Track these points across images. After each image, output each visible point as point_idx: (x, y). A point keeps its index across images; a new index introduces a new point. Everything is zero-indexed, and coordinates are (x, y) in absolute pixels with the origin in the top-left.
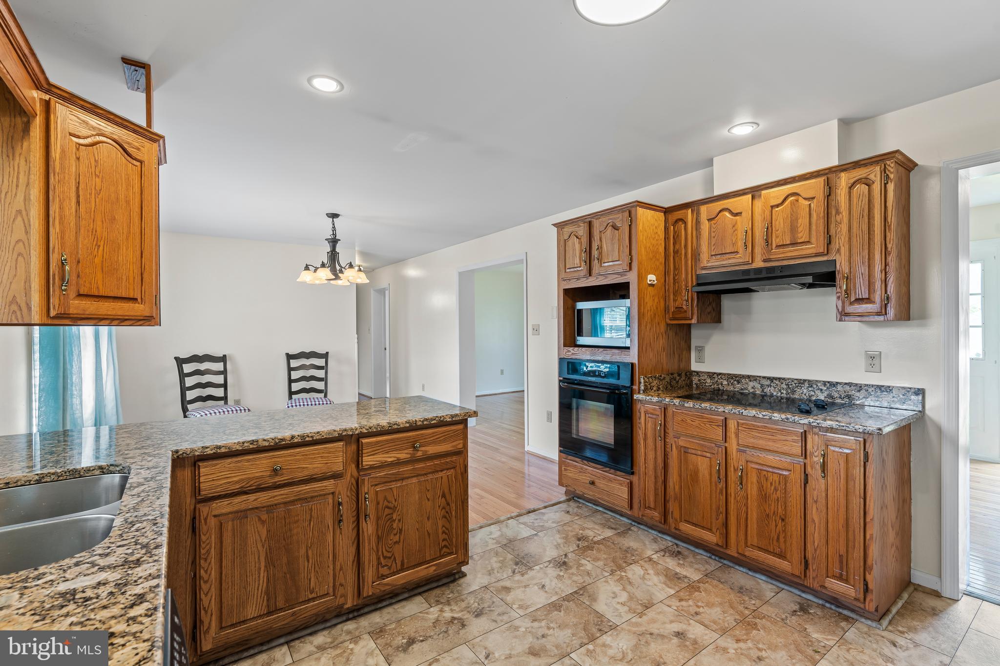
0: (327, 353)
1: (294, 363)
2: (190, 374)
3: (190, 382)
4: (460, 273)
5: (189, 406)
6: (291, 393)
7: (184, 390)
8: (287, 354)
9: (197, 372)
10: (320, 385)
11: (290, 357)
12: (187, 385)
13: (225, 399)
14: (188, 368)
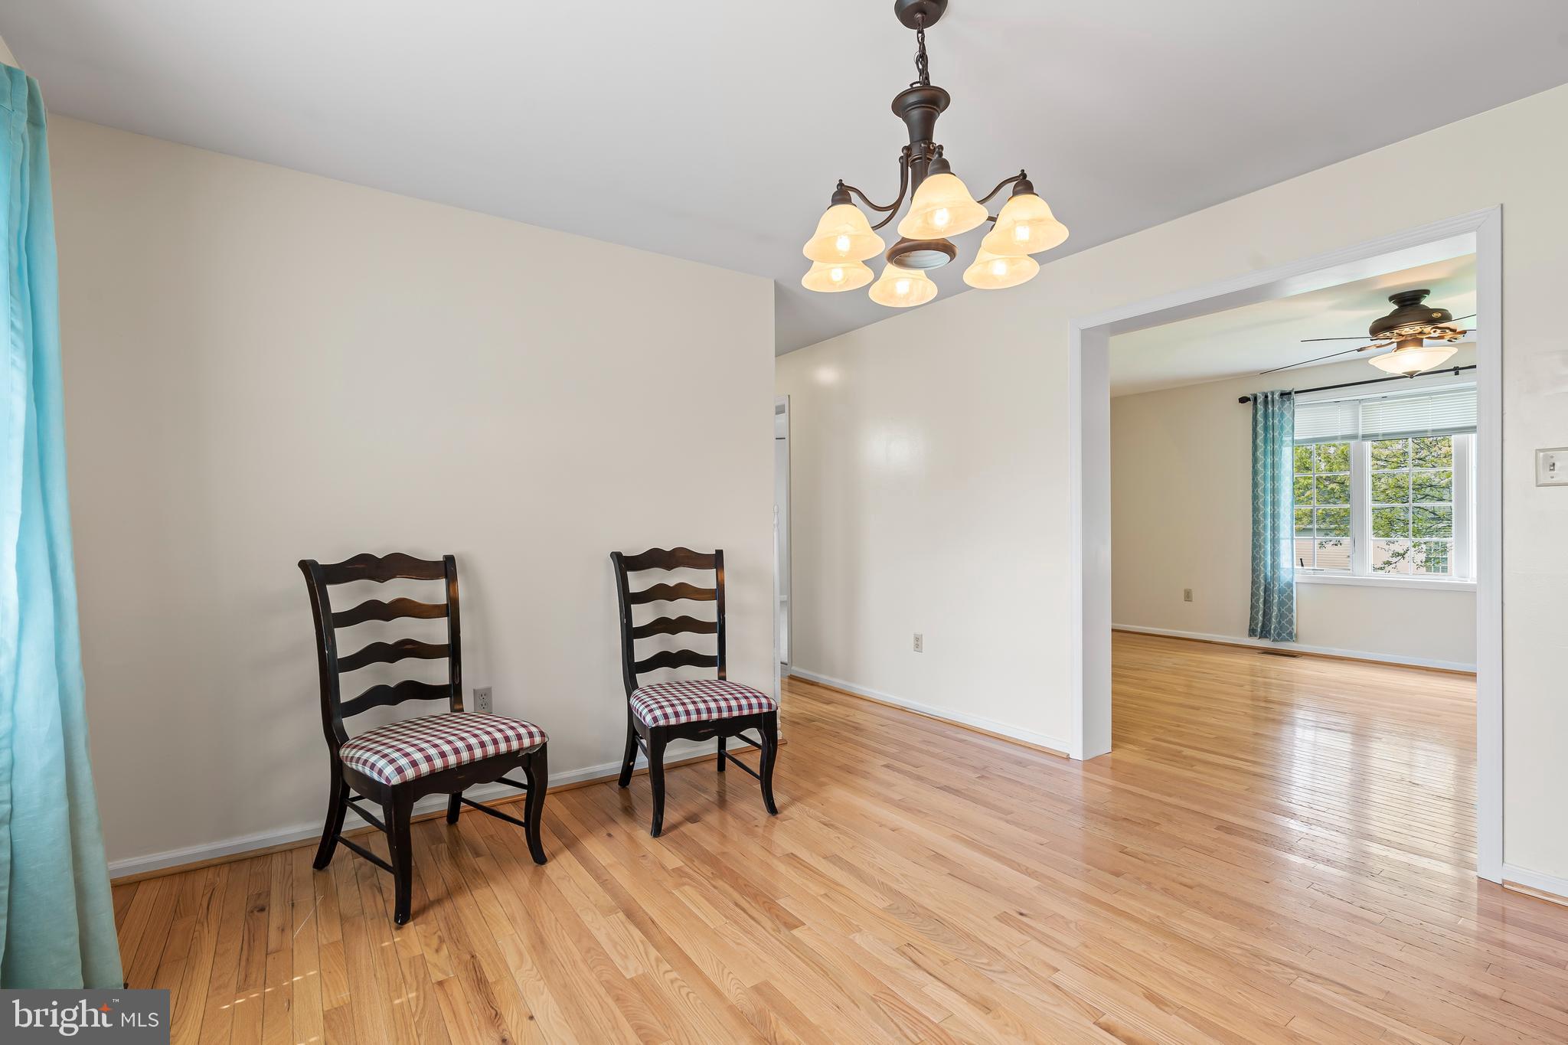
0: (720, 553)
1: (638, 582)
2: (350, 618)
3: (348, 641)
4: (1083, 331)
5: (347, 722)
6: (632, 669)
7: (330, 668)
8: (617, 557)
9: (372, 611)
10: (706, 645)
11: (625, 564)
12: (341, 654)
13: (453, 691)
14: (342, 597)
